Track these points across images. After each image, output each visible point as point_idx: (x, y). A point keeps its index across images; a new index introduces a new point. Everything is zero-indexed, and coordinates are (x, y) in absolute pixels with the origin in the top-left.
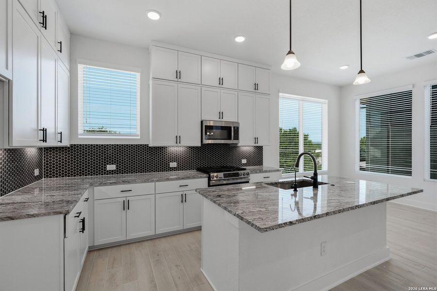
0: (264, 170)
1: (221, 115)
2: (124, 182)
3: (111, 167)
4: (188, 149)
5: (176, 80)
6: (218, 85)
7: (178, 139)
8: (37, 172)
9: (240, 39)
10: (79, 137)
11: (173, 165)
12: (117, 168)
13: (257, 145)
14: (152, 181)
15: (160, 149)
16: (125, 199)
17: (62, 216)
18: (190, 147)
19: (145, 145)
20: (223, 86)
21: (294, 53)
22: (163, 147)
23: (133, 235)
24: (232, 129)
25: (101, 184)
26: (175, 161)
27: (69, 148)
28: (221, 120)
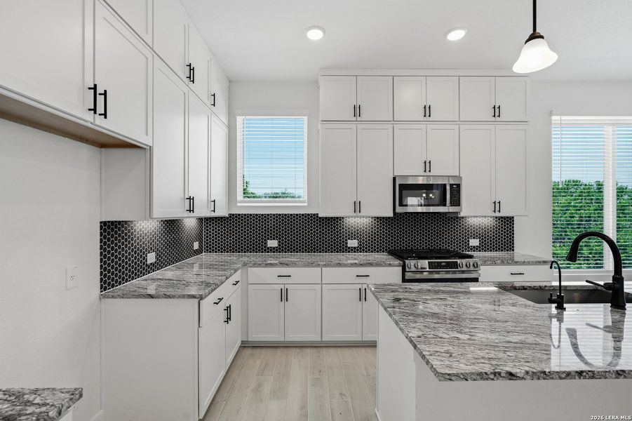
0: (516, 259)
1: (427, 165)
2: (282, 264)
3: (273, 243)
4: (375, 220)
5: (354, 119)
6: (422, 118)
7: (357, 207)
8: (196, 246)
9: (456, 36)
10: (238, 204)
11: (353, 243)
12: (279, 245)
13: (498, 214)
14: (318, 266)
15: (334, 220)
16: (282, 286)
17: (196, 301)
18: (378, 218)
19: (314, 215)
20: (431, 119)
21: (542, 37)
22: (337, 218)
23: (293, 337)
24: (448, 188)
25: (255, 265)
26: (355, 239)
27: (227, 218)
28: (428, 173)
